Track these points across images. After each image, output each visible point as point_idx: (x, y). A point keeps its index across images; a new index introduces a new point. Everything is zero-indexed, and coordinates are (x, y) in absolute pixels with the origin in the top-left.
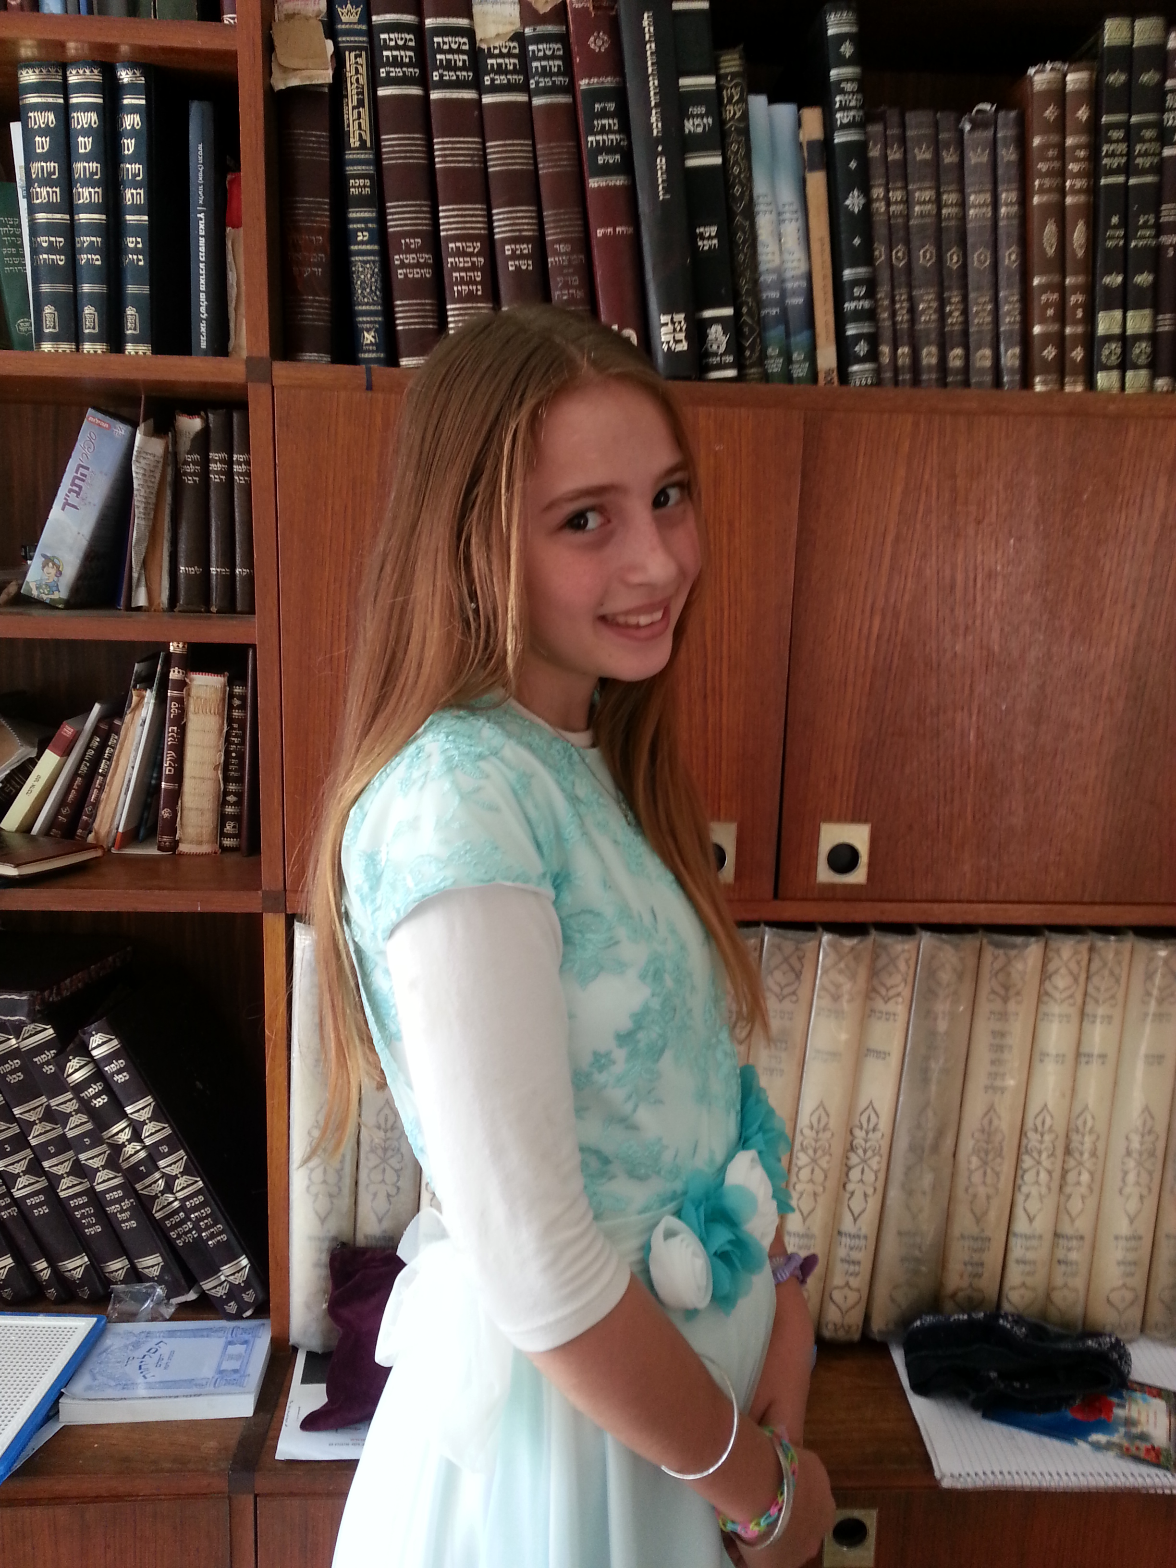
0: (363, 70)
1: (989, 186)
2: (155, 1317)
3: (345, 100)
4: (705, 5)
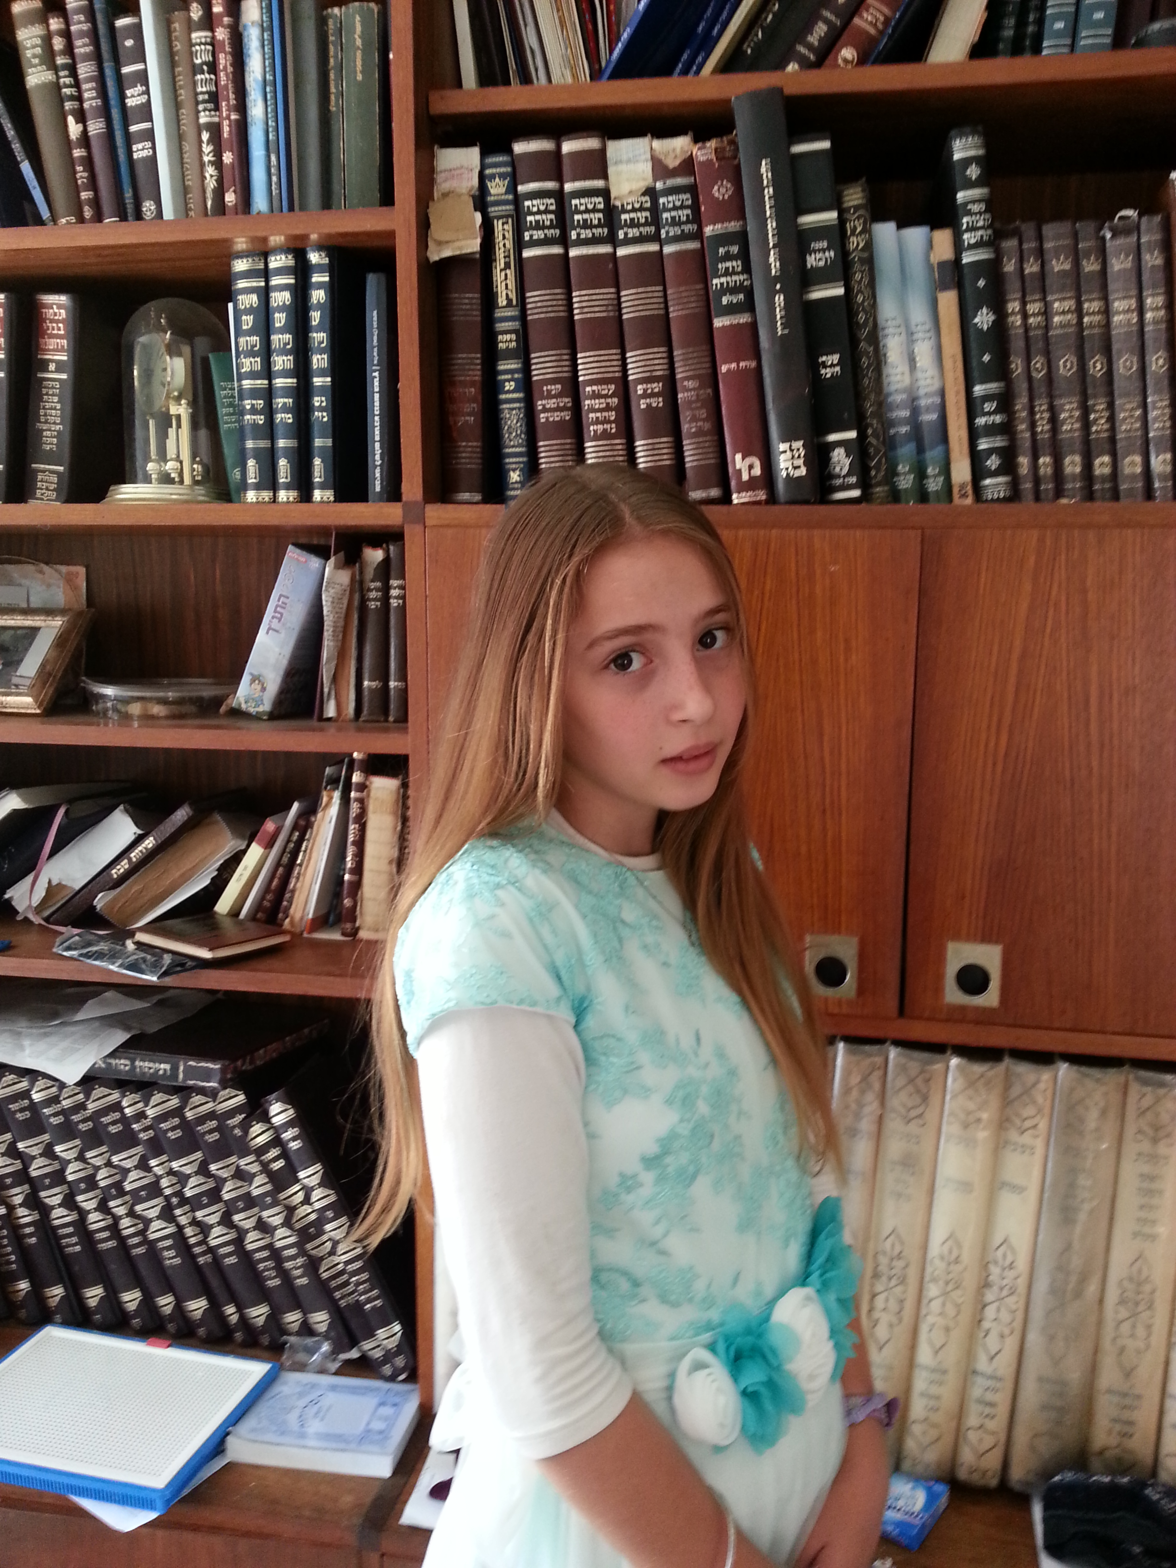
0: (510, 235)
1: (1134, 292)
2: (322, 1370)
3: (494, 264)
4: (825, 145)
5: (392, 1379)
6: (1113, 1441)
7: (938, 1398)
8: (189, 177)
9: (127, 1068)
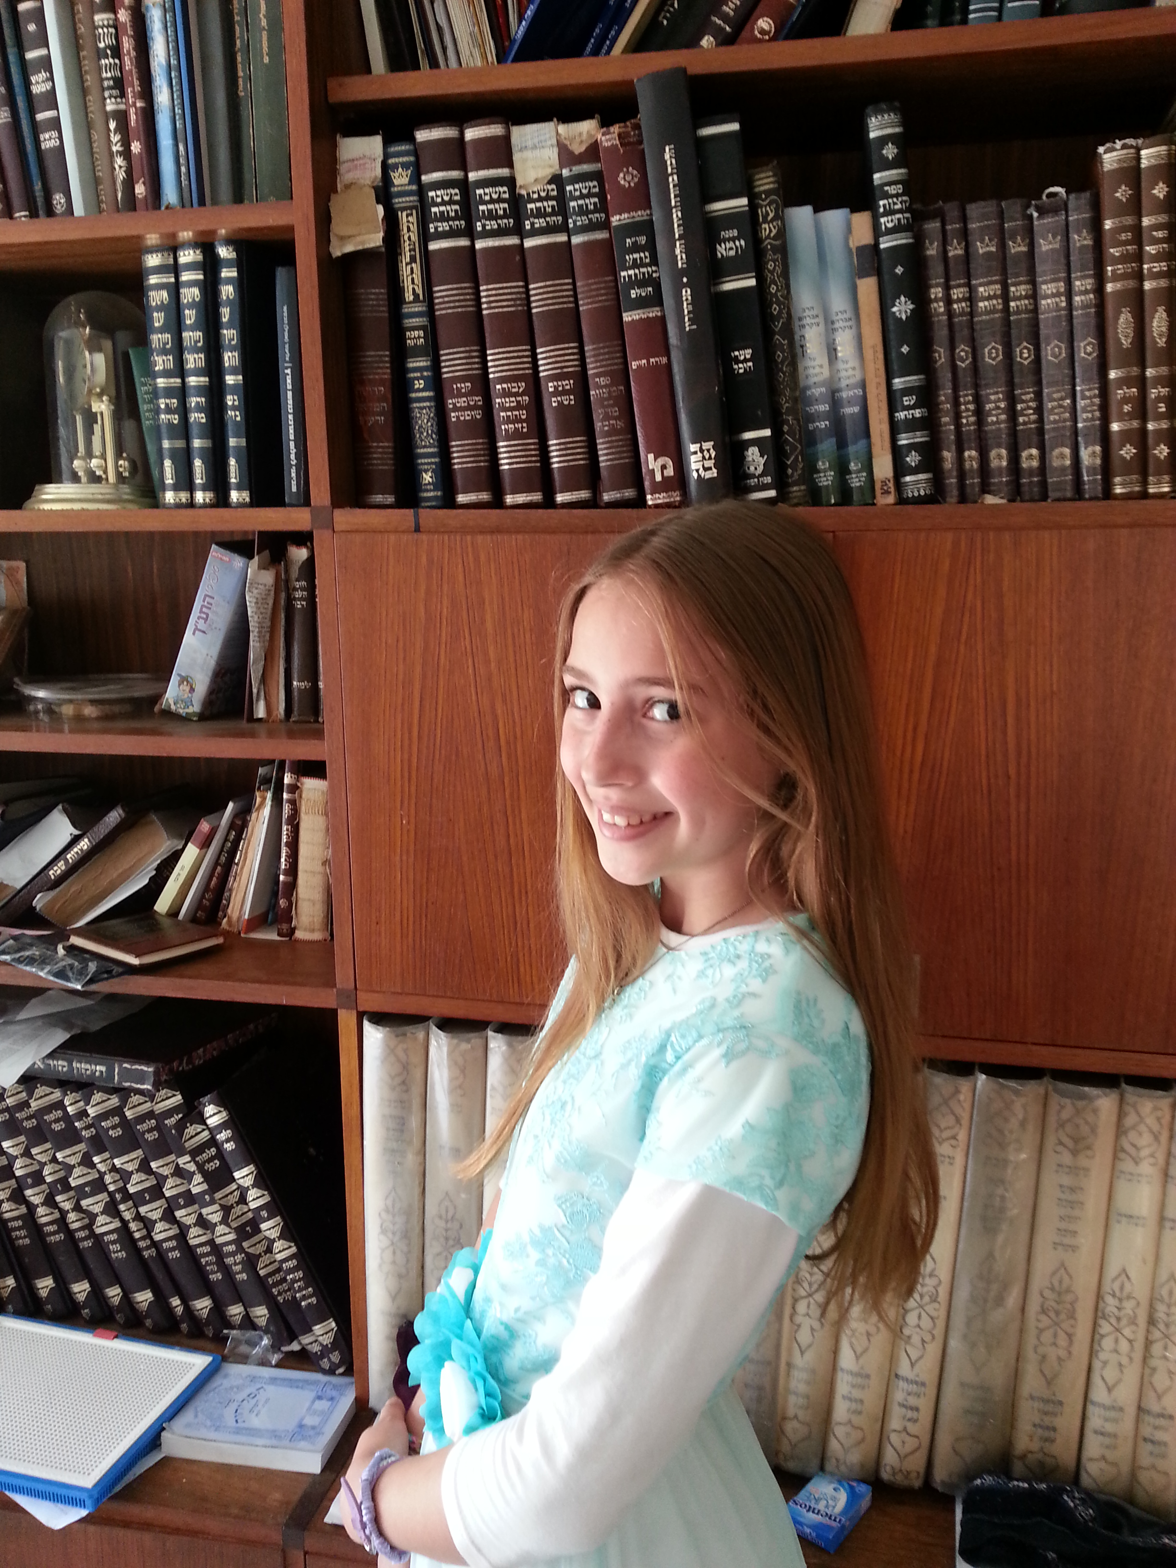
0: (414, 228)
1: (1062, 274)
2: (263, 1363)
3: (400, 258)
4: (735, 127)
5: (331, 1372)
6: (1035, 1446)
7: (862, 1401)
8: (99, 168)
9: (65, 1069)
